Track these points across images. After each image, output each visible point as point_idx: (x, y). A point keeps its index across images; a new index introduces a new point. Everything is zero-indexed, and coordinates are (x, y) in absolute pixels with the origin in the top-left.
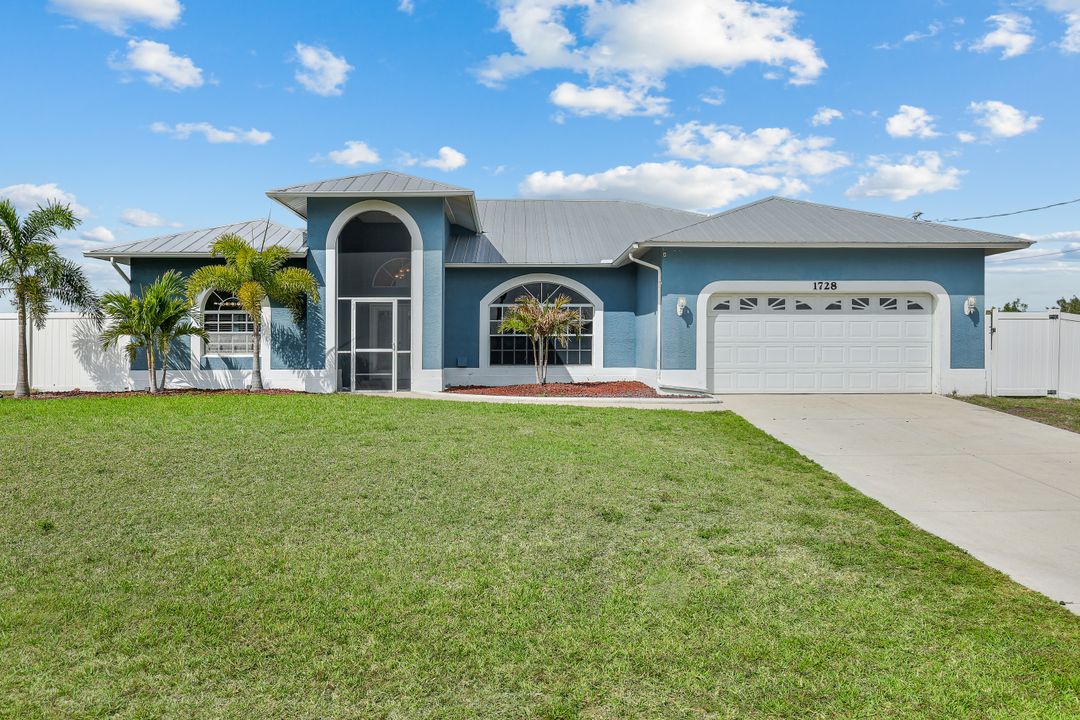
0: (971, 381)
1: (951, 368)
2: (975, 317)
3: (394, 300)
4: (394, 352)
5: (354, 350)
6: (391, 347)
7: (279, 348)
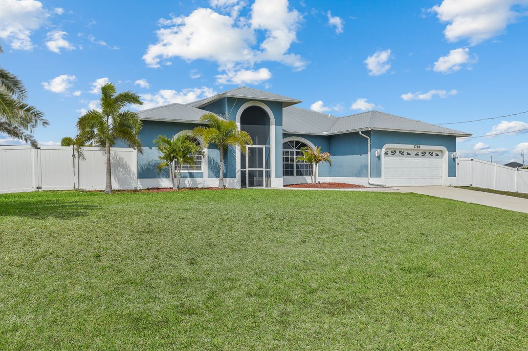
0: (454, 181)
1: (449, 176)
2: (454, 159)
3: (264, 147)
4: (264, 170)
5: (247, 169)
6: (262, 168)
7: (212, 168)
